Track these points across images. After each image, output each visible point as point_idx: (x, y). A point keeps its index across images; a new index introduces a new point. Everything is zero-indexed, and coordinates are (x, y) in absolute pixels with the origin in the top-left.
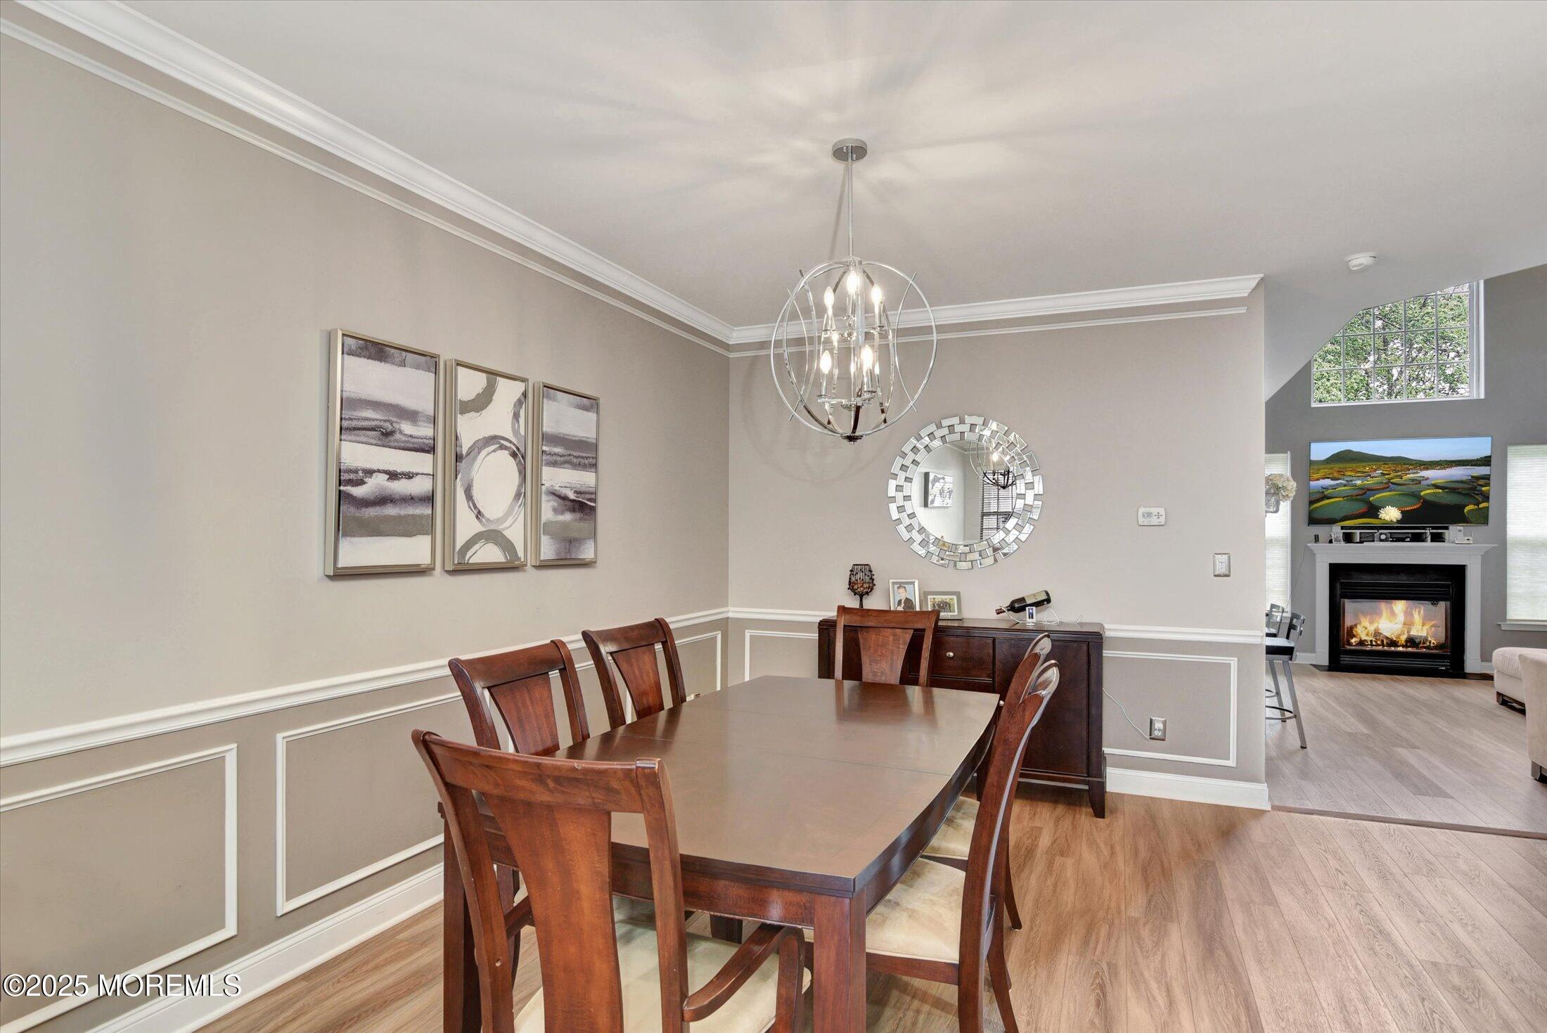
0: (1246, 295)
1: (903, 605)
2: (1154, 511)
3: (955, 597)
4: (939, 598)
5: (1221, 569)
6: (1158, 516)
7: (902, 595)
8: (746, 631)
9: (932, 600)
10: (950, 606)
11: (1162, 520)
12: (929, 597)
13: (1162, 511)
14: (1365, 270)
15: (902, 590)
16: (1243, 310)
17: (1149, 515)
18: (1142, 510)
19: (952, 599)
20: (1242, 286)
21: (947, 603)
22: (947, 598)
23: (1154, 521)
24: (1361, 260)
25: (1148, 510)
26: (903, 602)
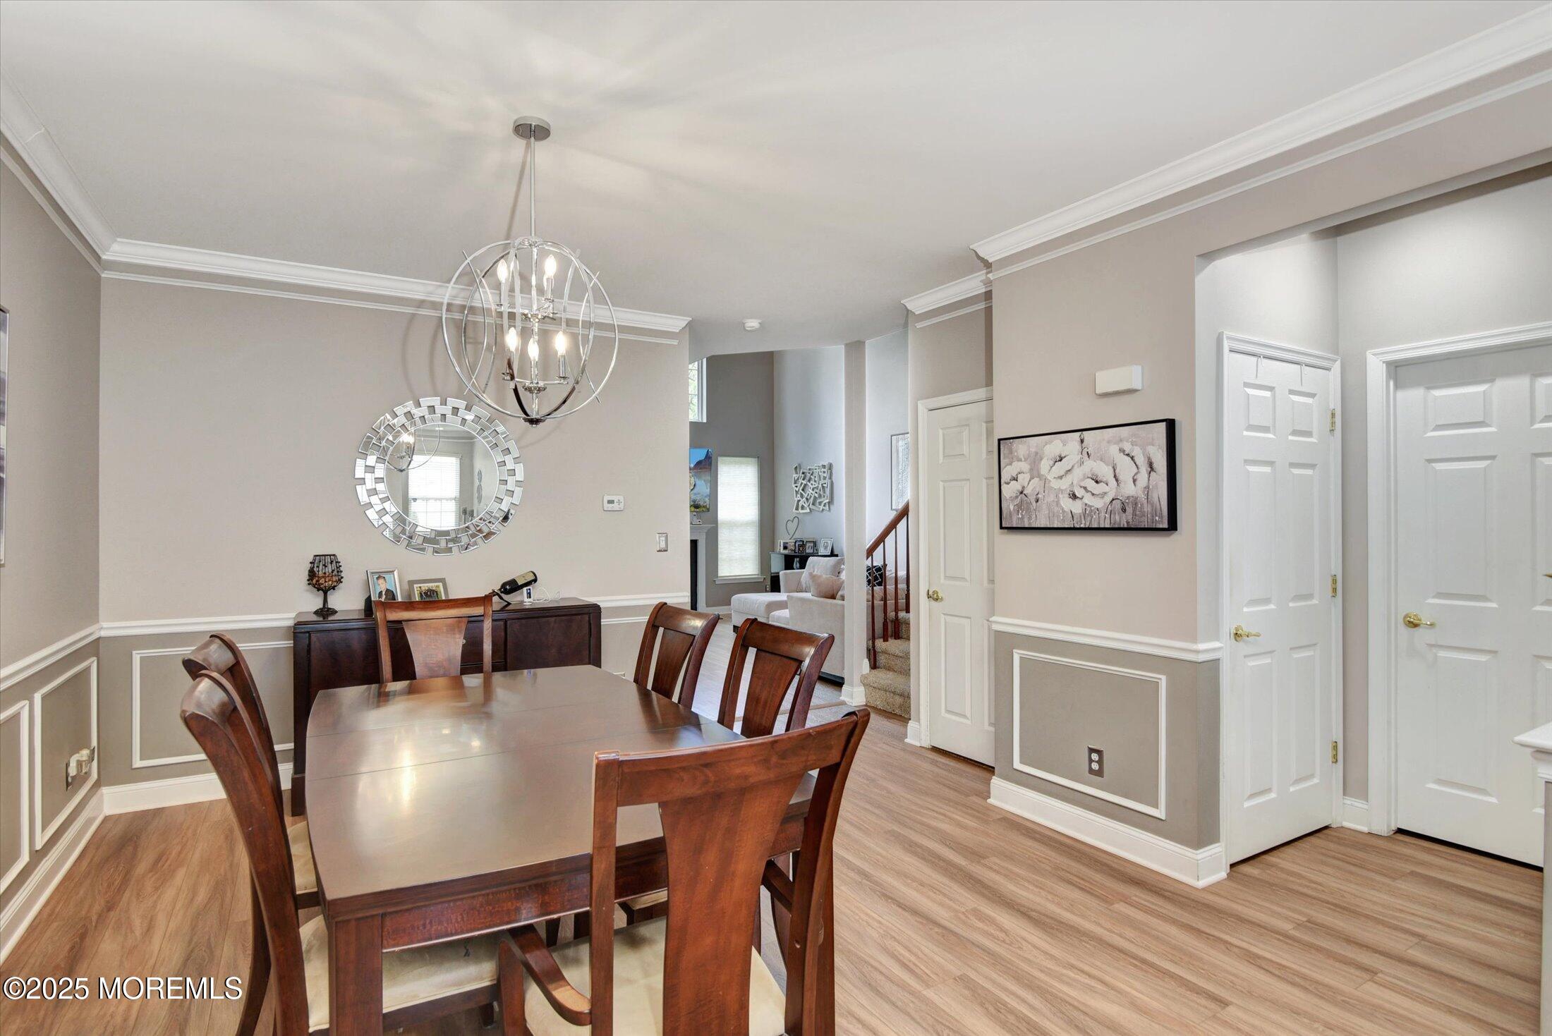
0: (678, 331)
1: (384, 597)
2: (615, 498)
3: (441, 584)
4: (425, 586)
5: (663, 545)
6: (619, 502)
7: (382, 586)
8: (134, 652)
9: (419, 589)
10: (437, 594)
11: (622, 505)
12: (415, 586)
13: (622, 499)
14: (753, 331)
15: (381, 581)
16: (675, 342)
17: (611, 502)
18: (606, 498)
19: (438, 587)
20: (676, 323)
21: (434, 591)
22: (432, 585)
23: (615, 506)
24: (752, 324)
25: (611, 498)
26: (384, 593)
